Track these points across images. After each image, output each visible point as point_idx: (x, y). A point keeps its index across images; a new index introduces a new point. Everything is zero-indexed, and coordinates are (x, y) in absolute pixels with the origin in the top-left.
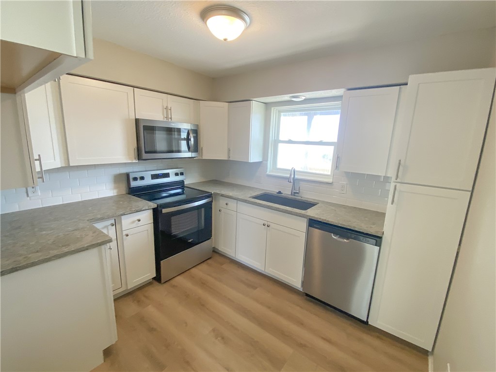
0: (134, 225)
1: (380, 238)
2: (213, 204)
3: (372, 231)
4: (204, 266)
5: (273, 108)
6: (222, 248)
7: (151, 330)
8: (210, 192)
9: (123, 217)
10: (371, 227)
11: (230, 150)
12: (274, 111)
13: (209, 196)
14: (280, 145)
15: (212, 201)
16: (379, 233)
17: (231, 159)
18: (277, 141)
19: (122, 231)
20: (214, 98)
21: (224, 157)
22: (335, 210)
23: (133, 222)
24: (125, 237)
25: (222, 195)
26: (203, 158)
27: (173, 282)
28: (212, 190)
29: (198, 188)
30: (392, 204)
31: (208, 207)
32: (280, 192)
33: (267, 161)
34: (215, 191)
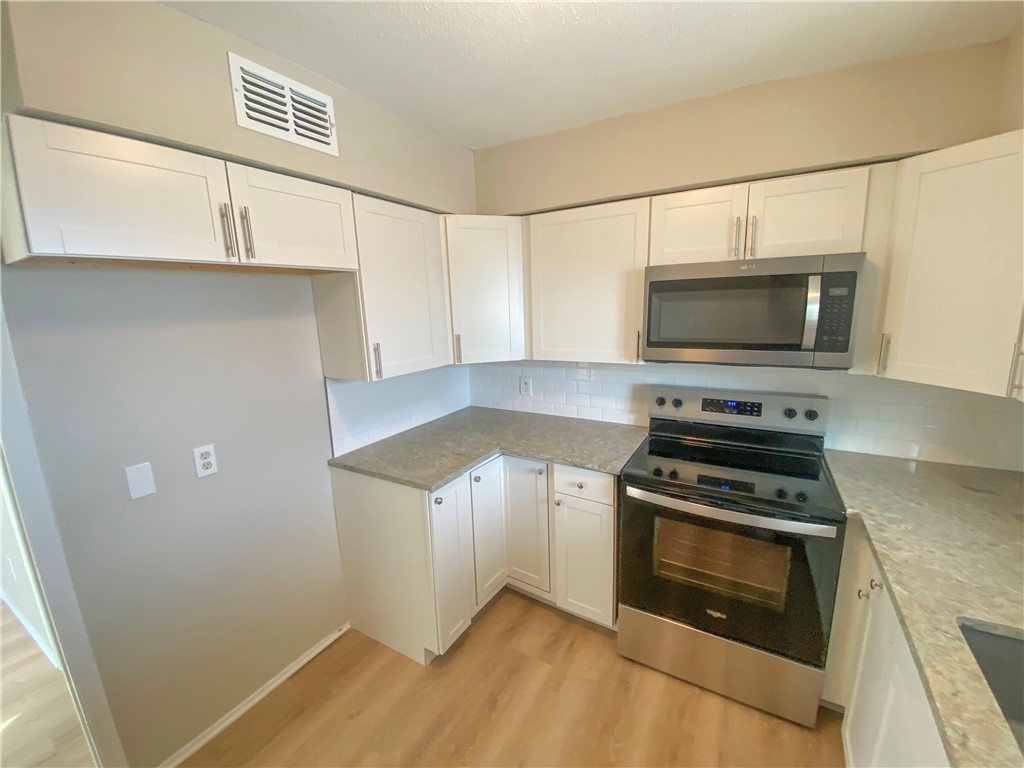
0: (573, 491)
9: (556, 466)
19: (554, 489)
23: (575, 485)
24: (556, 505)
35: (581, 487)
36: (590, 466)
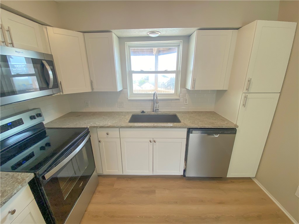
11: (92, 82)
14: (134, 75)
15: (90, 136)
17: (95, 90)
18: (131, 73)
21: (89, 90)
26: (64, 93)
32: (143, 112)
33: (127, 89)
35: (13, 212)
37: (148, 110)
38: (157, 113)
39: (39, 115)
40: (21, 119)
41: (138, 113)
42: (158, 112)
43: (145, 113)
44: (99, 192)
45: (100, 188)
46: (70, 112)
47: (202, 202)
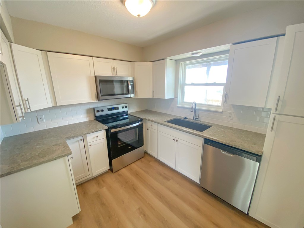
0: (95, 139)
1: (261, 156)
2: (144, 125)
3: (254, 150)
4: (139, 163)
5: (180, 63)
6: (150, 152)
7: (103, 204)
8: (142, 117)
9: (87, 135)
10: (253, 147)
11: (153, 92)
12: (181, 65)
13: (141, 120)
14: (186, 87)
15: (143, 124)
16: (260, 153)
17: (154, 97)
18: (184, 85)
19: (87, 143)
20: (143, 60)
21: (150, 96)
22: (224, 132)
23: (94, 138)
24: (89, 147)
25: (149, 120)
26: (138, 97)
27: (120, 172)
28: (143, 117)
29: (135, 116)
30: (272, 130)
31: (140, 127)
33: (177, 98)
34: (145, 117)
35: (97, 137)
36: (100, 130)
37: (190, 117)
38: (196, 121)
39: (126, 107)
40: (118, 107)
41: (182, 118)
42: (198, 121)
43: (187, 119)
44: (141, 161)
45: (143, 159)
46: (146, 109)
47: (198, 210)
